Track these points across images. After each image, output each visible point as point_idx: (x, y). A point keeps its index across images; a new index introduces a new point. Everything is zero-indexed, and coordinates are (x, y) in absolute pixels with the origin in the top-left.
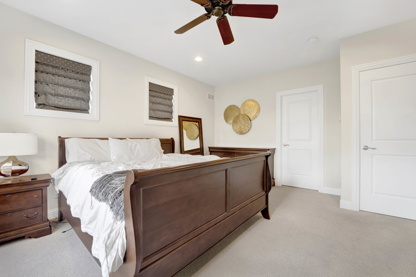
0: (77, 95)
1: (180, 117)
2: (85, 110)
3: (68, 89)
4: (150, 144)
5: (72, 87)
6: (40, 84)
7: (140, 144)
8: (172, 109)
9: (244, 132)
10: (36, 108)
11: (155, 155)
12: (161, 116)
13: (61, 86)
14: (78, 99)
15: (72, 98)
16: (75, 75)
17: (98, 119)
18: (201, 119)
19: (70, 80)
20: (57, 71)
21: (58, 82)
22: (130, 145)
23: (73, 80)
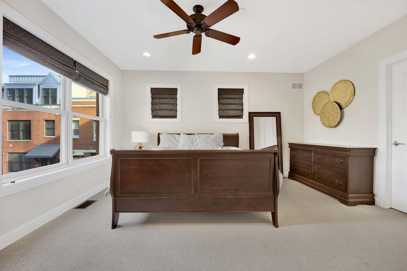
0: (170, 108)
1: (250, 113)
2: (175, 117)
3: (166, 105)
4: (208, 138)
5: (168, 104)
6: (153, 105)
7: (200, 138)
8: (243, 107)
9: (333, 125)
10: (152, 118)
11: (211, 147)
12: (231, 114)
13: (163, 104)
14: (171, 110)
15: (168, 110)
16: (169, 96)
17: (181, 122)
18: (280, 113)
19: (167, 100)
20: (161, 96)
21: (161, 102)
22: (192, 138)
23: (169, 99)
